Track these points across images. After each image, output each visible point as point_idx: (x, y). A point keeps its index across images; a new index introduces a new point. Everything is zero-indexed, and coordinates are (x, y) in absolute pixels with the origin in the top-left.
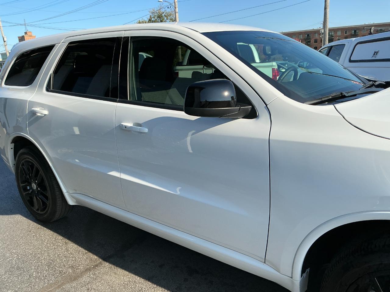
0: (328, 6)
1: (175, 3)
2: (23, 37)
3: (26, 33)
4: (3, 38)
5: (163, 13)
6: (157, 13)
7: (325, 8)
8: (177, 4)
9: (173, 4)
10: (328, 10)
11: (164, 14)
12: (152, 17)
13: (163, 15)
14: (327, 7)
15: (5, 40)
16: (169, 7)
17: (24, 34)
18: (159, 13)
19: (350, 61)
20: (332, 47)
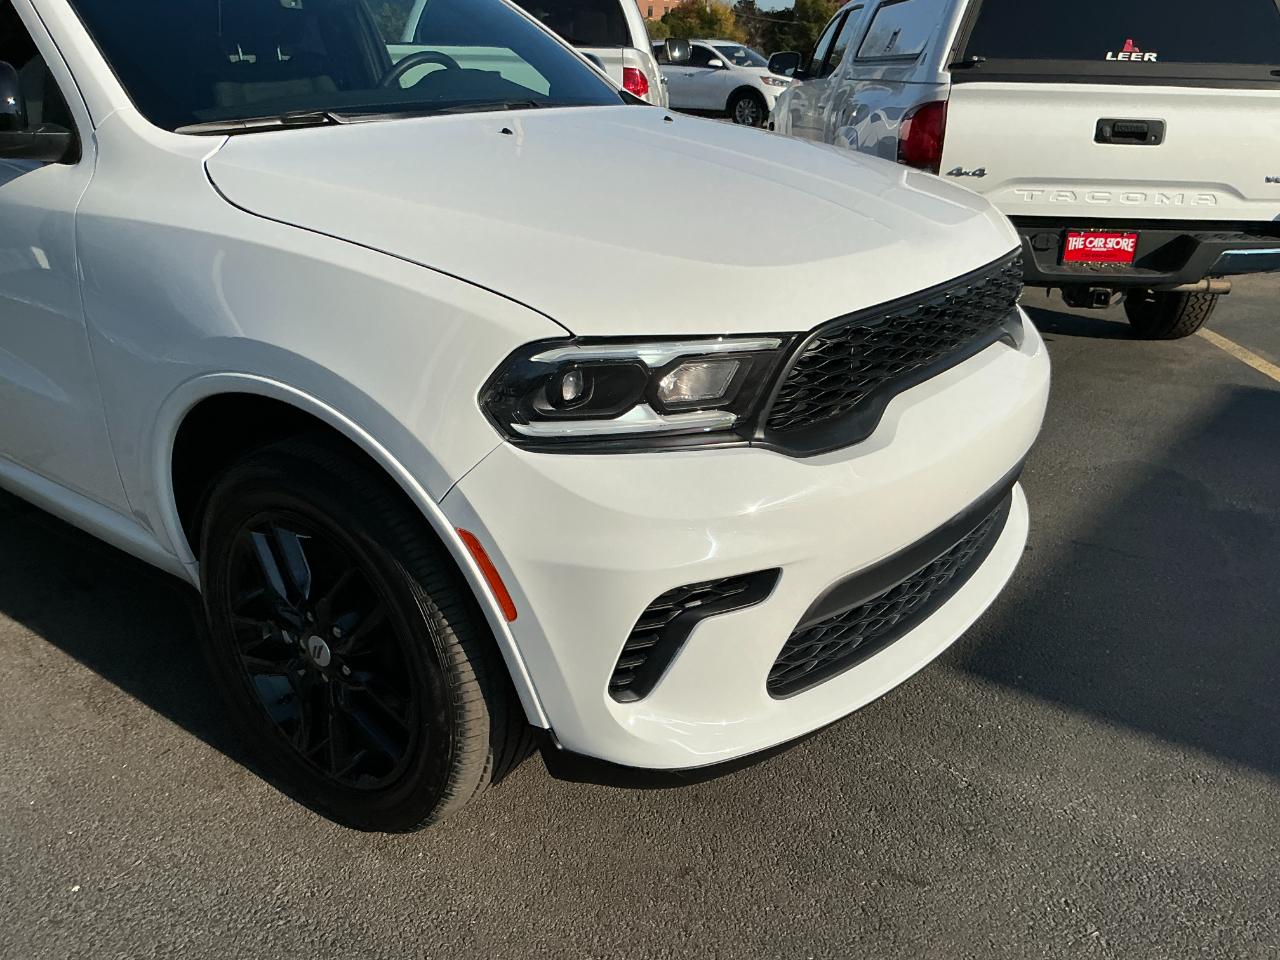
19: (855, 61)
20: (847, 13)
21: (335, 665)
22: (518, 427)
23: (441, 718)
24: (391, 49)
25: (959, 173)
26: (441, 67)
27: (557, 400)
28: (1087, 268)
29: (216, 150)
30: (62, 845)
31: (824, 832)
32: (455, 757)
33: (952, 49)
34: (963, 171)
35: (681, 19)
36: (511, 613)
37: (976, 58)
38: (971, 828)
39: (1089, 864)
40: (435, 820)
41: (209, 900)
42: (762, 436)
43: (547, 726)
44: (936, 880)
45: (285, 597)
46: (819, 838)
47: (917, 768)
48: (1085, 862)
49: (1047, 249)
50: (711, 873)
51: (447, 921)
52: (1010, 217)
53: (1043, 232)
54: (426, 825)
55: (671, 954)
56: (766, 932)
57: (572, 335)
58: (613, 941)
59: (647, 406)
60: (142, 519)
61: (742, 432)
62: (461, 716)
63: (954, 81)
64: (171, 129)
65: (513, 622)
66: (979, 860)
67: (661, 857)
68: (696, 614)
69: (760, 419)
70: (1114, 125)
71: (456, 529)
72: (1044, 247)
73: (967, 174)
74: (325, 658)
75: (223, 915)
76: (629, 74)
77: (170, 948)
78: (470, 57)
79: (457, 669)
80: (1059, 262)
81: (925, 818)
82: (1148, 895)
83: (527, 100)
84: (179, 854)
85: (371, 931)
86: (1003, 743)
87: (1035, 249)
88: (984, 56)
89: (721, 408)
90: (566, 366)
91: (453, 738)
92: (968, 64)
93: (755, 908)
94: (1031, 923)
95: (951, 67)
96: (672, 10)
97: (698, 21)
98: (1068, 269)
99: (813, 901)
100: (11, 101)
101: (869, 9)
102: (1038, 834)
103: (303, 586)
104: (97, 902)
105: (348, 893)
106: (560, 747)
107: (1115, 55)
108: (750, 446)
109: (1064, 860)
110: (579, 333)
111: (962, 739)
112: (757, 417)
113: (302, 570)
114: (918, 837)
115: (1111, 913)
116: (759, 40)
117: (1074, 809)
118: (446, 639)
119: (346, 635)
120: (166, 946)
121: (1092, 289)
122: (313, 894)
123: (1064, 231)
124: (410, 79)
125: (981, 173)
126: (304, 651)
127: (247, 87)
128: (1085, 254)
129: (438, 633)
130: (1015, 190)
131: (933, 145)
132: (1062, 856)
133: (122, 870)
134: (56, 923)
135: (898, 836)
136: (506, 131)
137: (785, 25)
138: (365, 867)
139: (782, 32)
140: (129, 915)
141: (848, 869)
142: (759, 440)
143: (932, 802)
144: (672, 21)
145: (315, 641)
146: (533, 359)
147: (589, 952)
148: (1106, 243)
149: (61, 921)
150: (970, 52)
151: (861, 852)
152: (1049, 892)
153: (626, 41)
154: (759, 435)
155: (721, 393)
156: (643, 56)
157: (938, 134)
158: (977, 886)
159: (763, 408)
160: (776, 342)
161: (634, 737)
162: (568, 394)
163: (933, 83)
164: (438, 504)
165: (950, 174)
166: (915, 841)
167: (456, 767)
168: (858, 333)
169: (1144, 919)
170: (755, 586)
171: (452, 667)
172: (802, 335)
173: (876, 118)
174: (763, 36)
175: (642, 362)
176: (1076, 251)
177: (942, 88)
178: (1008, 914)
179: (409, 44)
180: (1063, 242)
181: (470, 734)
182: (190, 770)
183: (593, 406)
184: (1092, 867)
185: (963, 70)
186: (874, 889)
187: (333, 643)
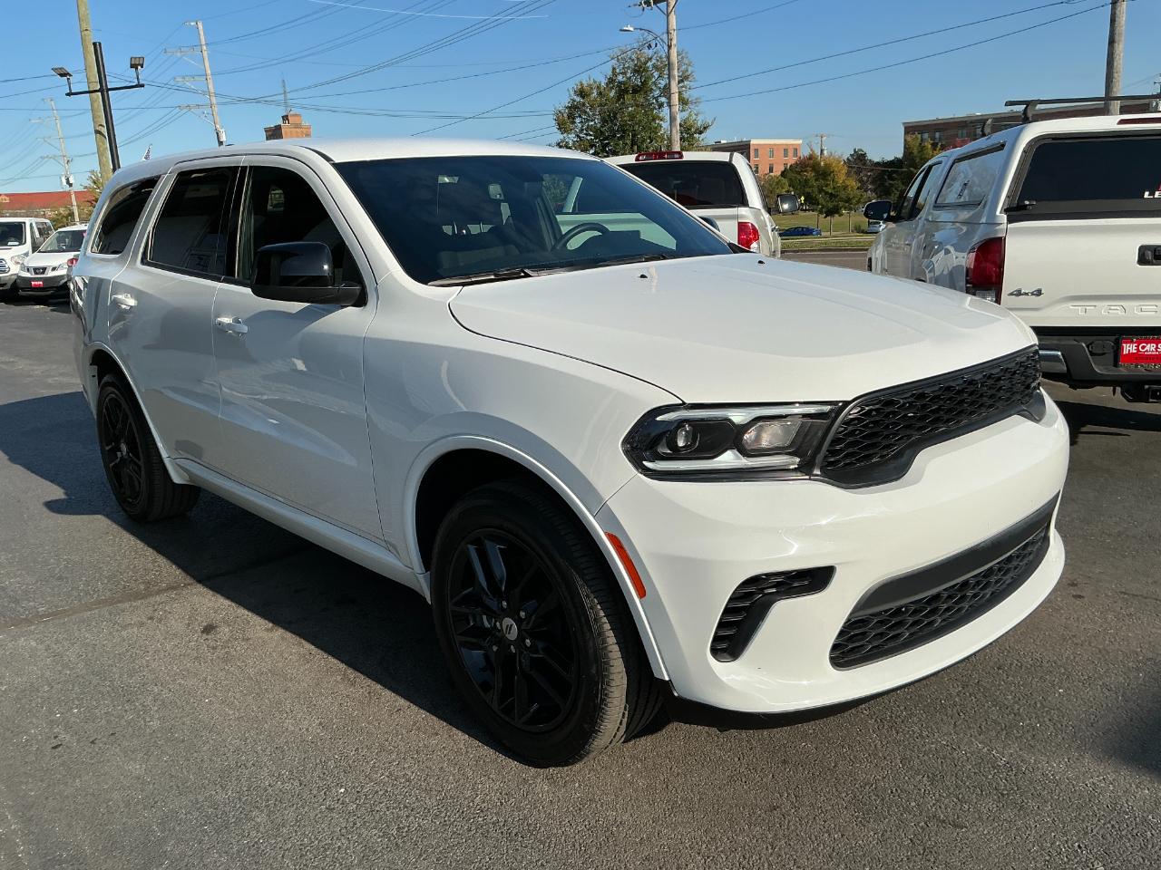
0: (1120, 34)
1: (668, 33)
2: (278, 128)
3: (285, 118)
4: (217, 134)
5: (650, 59)
6: (633, 60)
7: (1112, 42)
8: (674, 35)
9: (665, 37)
10: (1120, 48)
11: (654, 61)
12: (618, 71)
13: (649, 64)
14: (1117, 38)
15: (223, 138)
16: (653, 46)
17: (280, 122)
18: (638, 59)
19: (934, 207)
20: (930, 167)
21: (521, 638)
22: (646, 463)
23: (594, 671)
24: (559, 218)
25: (1019, 293)
26: (597, 233)
27: (673, 445)
28: (1140, 370)
29: (455, 295)
30: (331, 764)
31: (885, 790)
32: (603, 700)
33: (1008, 196)
34: (1023, 291)
35: (799, 173)
36: (642, 593)
37: (1027, 203)
38: (1005, 792)
39: (1102, 821)
40: (588, 753)
41: (431, 803)
42: (819, 473)
43: (667, 679)
44: (973, 824)
45: (486, 588)
46: (880, 793)
47: (965, 751)
48: (1099, 820)
49: (1104, 354)
50: (793, 811)
51: (596, 827)
52: (1032, 327)
53: (1098, 340)
54: (581, 758)
55: (760, 859)
56: (833, 851)
57: (684, 403)
58: (717, 848)
59: (735, 451)
60: (390, 547)
61: (805, 469)
62: (607, 670)
63: (1010, 221)
64: (426, 283)
65: (643, 599)
66: (1009, 814)
67: (755, 798)
68: (773, 597)
69: (817, 461)
70: (1155, 251)
71: (605, 533)
72: (1101, 352)
73: (1027, 294)
74: (513, 634)
75: (441, 812)
76: (742, 227)
77: (406, 829)
78: (618, 222)
79: (604, 634)
80: (1116, 365)
81: (968, 783)
82: (1150, 846)
83: (660, 254)
84: (410, 774)
85: (543, 829)
86: (1040, 736)
87: (1092, 353)
88: (1033, 200)
89: (789, 454)
90: (681, 423)
91: (602, 686)
92: (1021, 207)
93: (826, 835)
94: (1048, 858)
95: (1006, 211)
96: (791, 166)
97: (813, 174)
98: (1123, 370)
99: (872, 833)
100: (326, 267)
101: (946, 164)
102: (1061, 799)
103: (501, 581)
104: (356, 799)
105: (527, 805)
106: (676, 694)
107: (1152, 193)
108: (810, 479)
109: (1081, 818)
110: (688, 401)
111: (1004, 732)
112: (815, 459)
113: (500, 570)
114: (960, 796)
115: (1116, 855)
116: (870, 187)
117: (1094, 784)
118: (601, 627)
119: (528, 616)
120: (404, 828)
121: (1147, 387)
122: (502, 804)
123: (1118, 339)
124: (575, 243)
125: (1039, 293)
126: (499, 631)
127: (460, 255)
128: (1138, 358)
129: (592, 608)
130: (1070, 305)
131: (995, 272)
132: (1079, 814)
133: (372, 781)
134: (330, 809)
135: (945, 795)
136: (643, 276)
137: (894, 172)
138: (538, 790)
139: (891, 178)
140: (378, 808)
141: (902, 814)
142: (817, 475)
143: (975, 773)
144: (791, 175)
145: (508, 621)
146: (658, 419)
147: (699, 854)
148: (1157, 348)
149: (334, 809)
150: (1022, 198)
151: (913, 804)
152: (1065, 838)
153: (742, 201)
154: (817, 472)
155: (788, 443)
156: (757, 213)
157: (998, 262)
158: (1006, 831)
159: (819, 452)
160: (827, 408)
161: (729, 687)
162: (681, 443)
163: (993, 223)
164: (594, 517)
165: (1011, 294)
166: (958, 798)
167: (603, 709)
168: (890, 403)
169: (1144, 861)
170: (816, 579)
171: (601, 634)
172: (846, 403)
173: (947, 252)
174: (872, 183)
175: (730, 420)
176: (1130, 354)
177: (1001, 227)
178: (1029, 851)
179: (569, 214)
180: (1117, 350)
181: (613, 684)
182: (415, 724)
183: (699, 450)
184: (1104, 824)
185: (1017, 212)
186: (922, 828)
187: (519, 622)
